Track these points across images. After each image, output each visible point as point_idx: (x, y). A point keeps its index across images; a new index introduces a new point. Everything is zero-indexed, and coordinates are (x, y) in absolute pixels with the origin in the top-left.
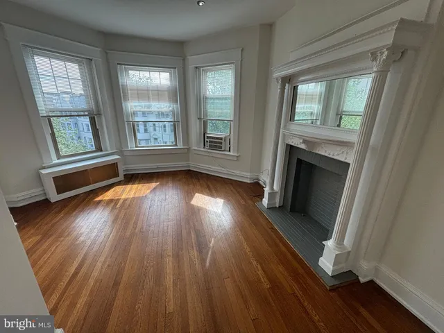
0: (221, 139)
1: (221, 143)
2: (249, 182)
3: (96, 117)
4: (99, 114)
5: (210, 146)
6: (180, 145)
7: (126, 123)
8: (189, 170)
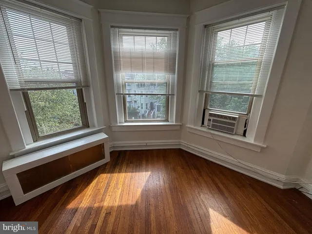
0: (234, 119)
1: (233, 125)
2: (281, 187)
3: (83, 89)
4: (87, 86)
5: (213, 126)
6: (172, 121)
7: (116, 96)
8: (180, 150)
